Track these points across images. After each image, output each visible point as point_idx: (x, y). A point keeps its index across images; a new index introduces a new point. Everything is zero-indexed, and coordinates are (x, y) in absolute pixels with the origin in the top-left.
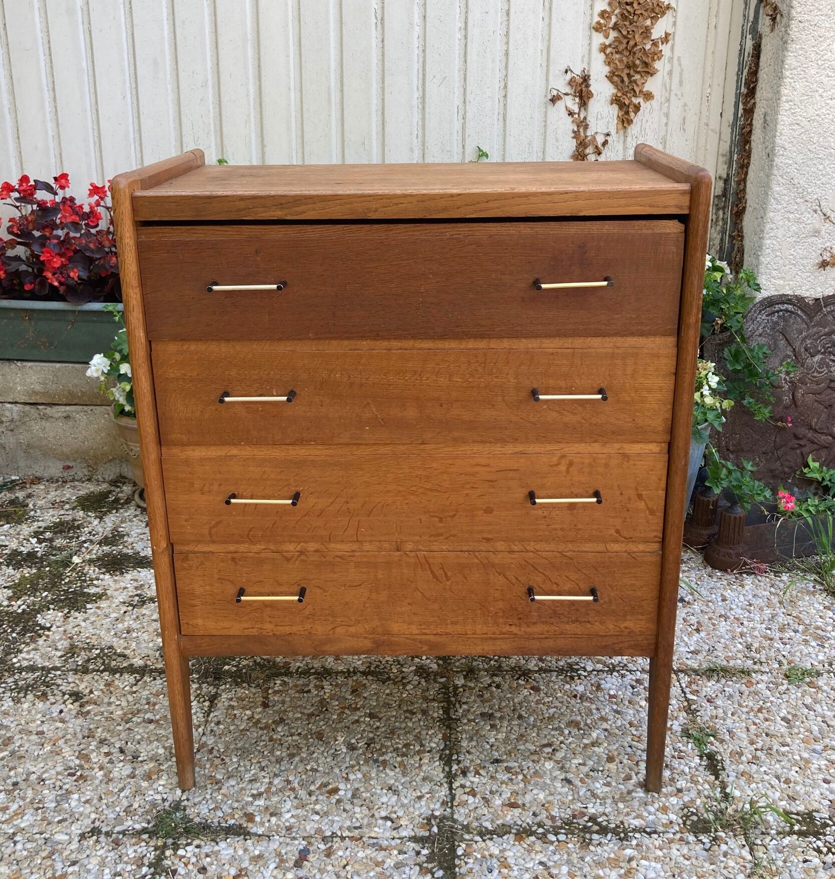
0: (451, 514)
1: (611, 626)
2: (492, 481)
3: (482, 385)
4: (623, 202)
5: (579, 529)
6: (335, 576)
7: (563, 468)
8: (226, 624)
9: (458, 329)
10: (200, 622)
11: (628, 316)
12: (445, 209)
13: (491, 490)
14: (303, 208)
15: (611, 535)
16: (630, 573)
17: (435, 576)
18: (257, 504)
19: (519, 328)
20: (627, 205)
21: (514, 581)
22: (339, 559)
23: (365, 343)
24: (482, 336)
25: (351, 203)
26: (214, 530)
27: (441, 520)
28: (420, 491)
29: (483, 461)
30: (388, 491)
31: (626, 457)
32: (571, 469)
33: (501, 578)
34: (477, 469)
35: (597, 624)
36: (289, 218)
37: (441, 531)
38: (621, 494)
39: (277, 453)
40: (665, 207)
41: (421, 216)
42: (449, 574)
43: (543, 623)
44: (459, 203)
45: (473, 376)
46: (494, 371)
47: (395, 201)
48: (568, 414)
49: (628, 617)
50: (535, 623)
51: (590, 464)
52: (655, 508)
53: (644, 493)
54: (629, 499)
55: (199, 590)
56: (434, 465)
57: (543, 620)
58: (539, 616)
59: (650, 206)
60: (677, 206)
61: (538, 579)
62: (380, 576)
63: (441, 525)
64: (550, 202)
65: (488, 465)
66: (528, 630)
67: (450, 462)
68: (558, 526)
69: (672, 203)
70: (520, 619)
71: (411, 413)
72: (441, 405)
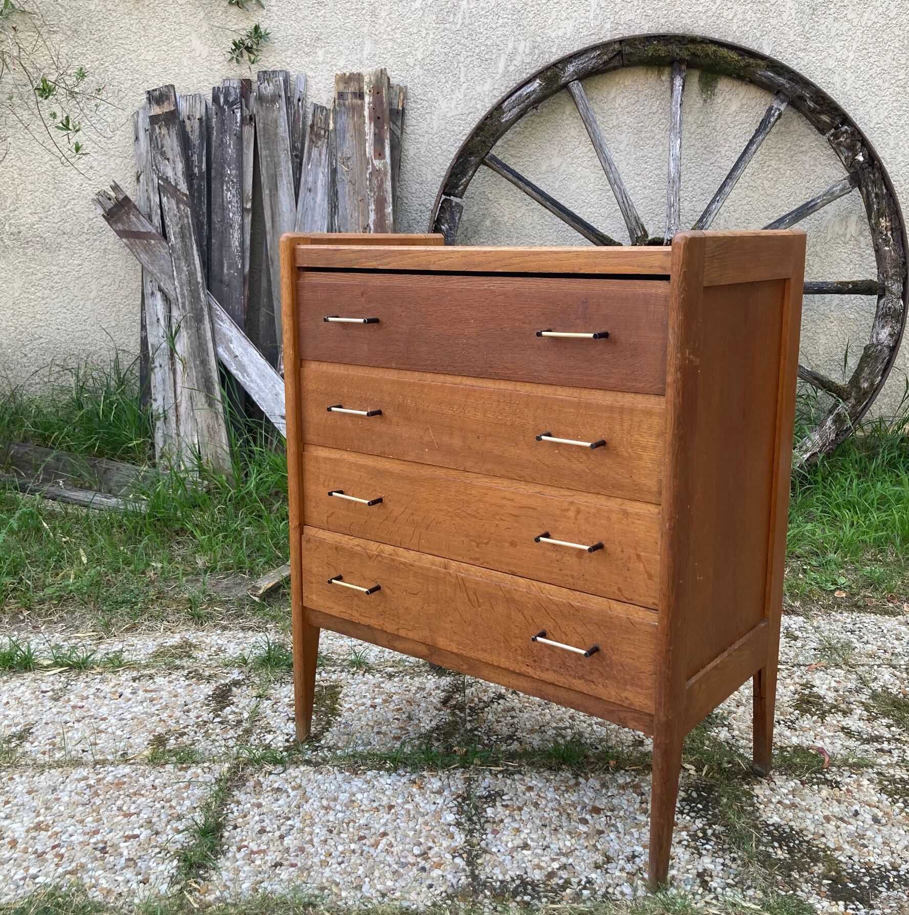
0: (486, 541)
1: (613, 693)
2: (516, 516)
3: (509, 423)
4: (615, 261)
5: (587, 580)
6: (401, 580)
7: (571, 514)
8: (330, 604)
9: (491, 370)
10: (314, 597)
11: (624, 371)
12: (480, 264)
13: (515, 525)
14: (389, 260)
15: (614, 592)
16: (629, 639)
17: (470, 600)
18: (356, 502)
19: (536, 374)
20: (619, 265)
21: (530, 621)
22: (402, 566)
23: (428, 375)
24: (508, 379)
25: (418, 257)
26: (330, 519)
27: (478, 546)
28: (463, 514)
29: (509, 496)
30: (441, 510)
31: (625, 513)
32: (579, 517)
33: (520, 615)
34: (505, 502)
35: (600, 686)
36: (380, 267)
37: (477, 556)
38: (622, 551)
39: (370, 462)
40: (651, 267)
41: (464, 269)
42: (481, 600)
43: (555, 671)
44: (490, 259)
45: (501, 414)
46: (518, 411)
47: (447, 256)
48: (576, 461)
49: (628, 687)
50: (547, 670)
51: (594, 515)
52: (653, 572)
53: (642, 554)
54: (629, 558)
55: (315, 571)
56: (473, 492)
57: (554, 668)
58: (551, 663)
59: (638, 266)
60: (661, 267)
61: (550, 624)
62: (431, 590)
63: (478, 550)
64: (557, 259)
65: (512, 500)
66: (542, 675)
67: (485, 491)
68: (569, 573)
69: (657, 263)
70: (535, 661)
71: (457, 442)
72: (478, 438)
